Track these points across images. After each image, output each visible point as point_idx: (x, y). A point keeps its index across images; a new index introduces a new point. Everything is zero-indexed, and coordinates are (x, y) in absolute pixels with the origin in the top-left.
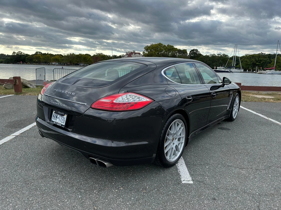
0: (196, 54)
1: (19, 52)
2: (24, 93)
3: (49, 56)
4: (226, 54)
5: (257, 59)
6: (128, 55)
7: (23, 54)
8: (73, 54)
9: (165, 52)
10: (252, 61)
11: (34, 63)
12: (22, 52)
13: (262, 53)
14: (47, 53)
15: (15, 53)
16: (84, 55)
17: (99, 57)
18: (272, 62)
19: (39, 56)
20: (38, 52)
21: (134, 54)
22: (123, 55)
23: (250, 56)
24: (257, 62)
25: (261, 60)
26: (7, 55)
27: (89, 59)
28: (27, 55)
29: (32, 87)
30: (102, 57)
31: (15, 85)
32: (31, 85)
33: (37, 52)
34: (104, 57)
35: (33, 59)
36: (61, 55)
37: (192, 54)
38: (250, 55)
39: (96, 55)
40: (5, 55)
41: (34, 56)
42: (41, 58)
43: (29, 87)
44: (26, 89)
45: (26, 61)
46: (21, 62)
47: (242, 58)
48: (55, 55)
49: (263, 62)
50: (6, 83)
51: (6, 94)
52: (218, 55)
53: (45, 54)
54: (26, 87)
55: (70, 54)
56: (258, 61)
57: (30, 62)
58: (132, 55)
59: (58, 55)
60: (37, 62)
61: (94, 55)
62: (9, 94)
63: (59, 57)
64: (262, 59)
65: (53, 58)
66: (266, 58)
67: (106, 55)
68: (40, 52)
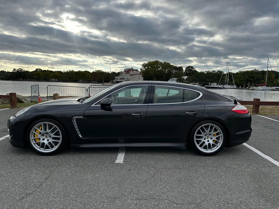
0: (192, 70)
1: (20, 69)
2: (19, 107)
3: (49, 72)
5: (250, 75)
6: (126, 72)
7: (23, 71)
8: (73, 71)
9: (161, 69)
10: (245, 78)
11: (34, 80)
12: (22, 69)
13: (255, 69)
14: (47, 70)
15: (15, 70)
16: (83, 72)
17: (98, 73)
19: (39, 73)
20: (39, 69)
21: (131, 71)
22: (122, 71)
23: (243, 73)
24: (250, 78)
25: (254, 76)
26: (8, 72)
27: (88, 75)
28: (27, 72)
29: (26, 102)
30: (100, 73)
31: (11, 100)
32: (25, 100)
33: (37, 69)
35: (33, 76)
36: (60, 72)
37: (188, 70)
40: (5, 72)
41: (34, 73)
42: (41, 75)
43: (24, 102)
44: (20, 104)
45: (26, 78)
46: (21, 79)
48: (55, 71)
50: (3, 98)
51: (2, 108)
52: (213, 71)
53: (45, 71)
54: (21, 102)
55: (70, 71)
57: (29, 79)
58: (130, 72)
59: (58, 71)
60: (36, 79)
61: (94, 72)
62: (5, 108)
63: (58, 74)
65: (52, 74)
67: (104, 71)
68: (40, 69)
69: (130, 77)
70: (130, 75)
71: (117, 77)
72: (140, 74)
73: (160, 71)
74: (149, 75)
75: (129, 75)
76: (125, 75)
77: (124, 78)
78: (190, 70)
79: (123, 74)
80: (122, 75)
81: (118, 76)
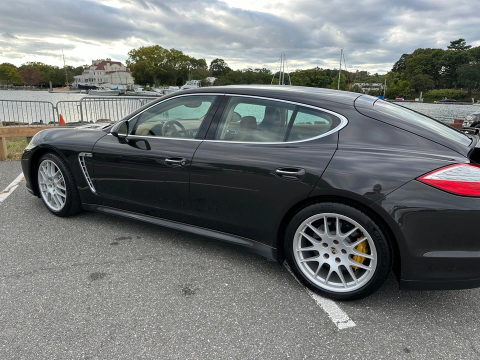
4: (267, 69)
5: (312, 77)
6: (97, 67)
10: (306, 81)
13: (317, 67)
17: (35, 69)
18: (333, 83)
21: (108, 64)
23: (303, 73)
24: (312, 83)
25: (318, 79)
27: (14, 73)
30: (41, 69)
34: (45, 69)
38: (302, 71)
39: (28, 66)
47: (291, 74)
49: (321, 82)
56: (314, 80)
58: (104, 67)
64: (319, 77)
66: (324, 75)
69: (107, 76)
70: (107, 73)
71: (78, 77)
72: (127, 71)
73: (165, 67)
74: (144, 73)
75: (103, 72)
76: (96, 73)
77: (93, 78)
78: (219, 66)
79: (90, 71)
80: (88, 72)
81: (81, 74)
